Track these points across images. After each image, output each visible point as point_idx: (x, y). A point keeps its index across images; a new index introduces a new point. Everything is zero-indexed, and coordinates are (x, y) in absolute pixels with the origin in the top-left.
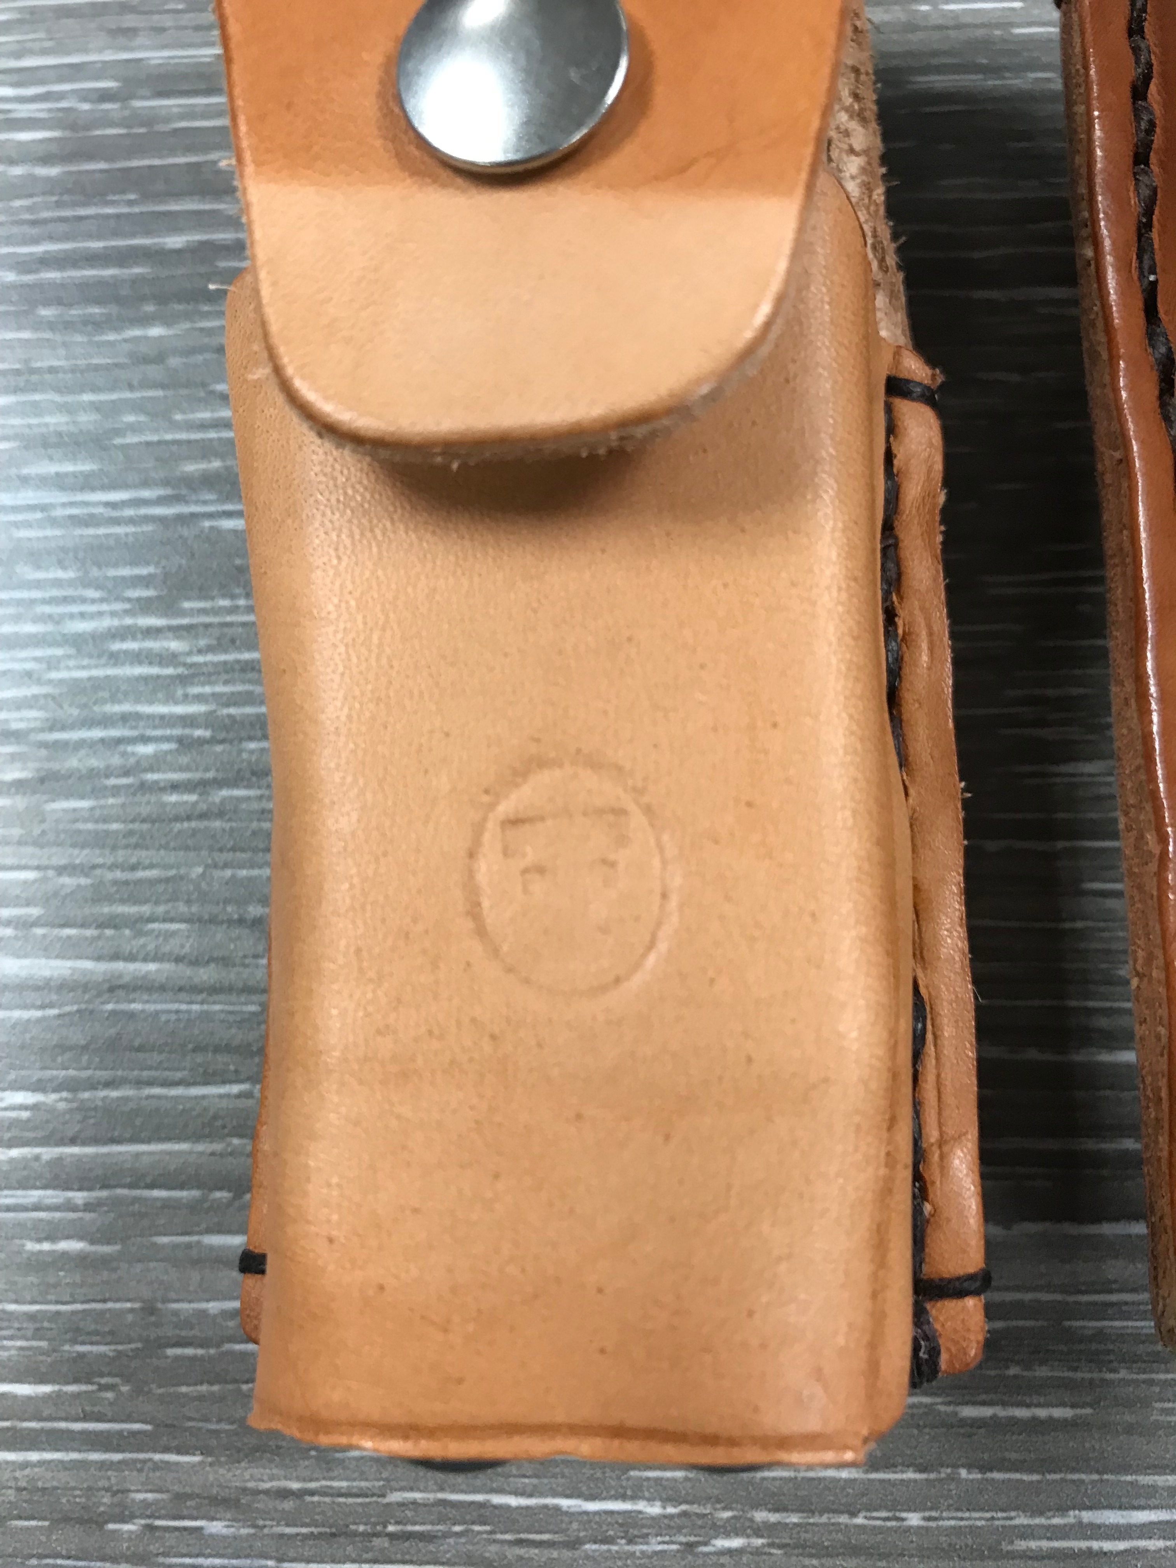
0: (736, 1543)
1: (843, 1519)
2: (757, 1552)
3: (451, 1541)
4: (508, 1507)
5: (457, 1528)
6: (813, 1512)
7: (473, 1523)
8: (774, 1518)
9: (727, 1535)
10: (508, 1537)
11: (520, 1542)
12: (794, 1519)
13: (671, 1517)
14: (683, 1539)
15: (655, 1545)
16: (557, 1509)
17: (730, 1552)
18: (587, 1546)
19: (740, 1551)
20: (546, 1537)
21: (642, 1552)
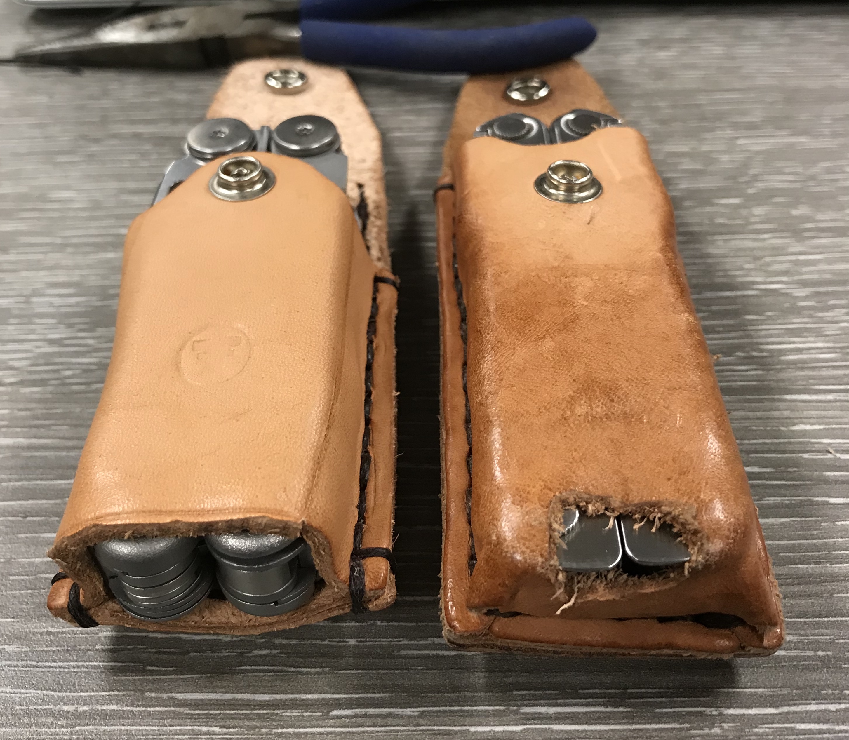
0: (264, 652)
1: (318, 642)
2: (274, 656)
3: (126, 652)
4: (156, 638)
5: (129, 647)
6: (304, 639)
7: (138, 645)
8: (284, 642)
9: (261, 649)
10: (154, 650)
11: (159, 653)
12: (294, 642)
13: (235, 641)
14: (239, 651)
15: (225, 653)
16: (180, 639)
17: (261, 656)
18: (191, 654)
19: (266, 656)
20: (172, 650)
21: (217, 656)
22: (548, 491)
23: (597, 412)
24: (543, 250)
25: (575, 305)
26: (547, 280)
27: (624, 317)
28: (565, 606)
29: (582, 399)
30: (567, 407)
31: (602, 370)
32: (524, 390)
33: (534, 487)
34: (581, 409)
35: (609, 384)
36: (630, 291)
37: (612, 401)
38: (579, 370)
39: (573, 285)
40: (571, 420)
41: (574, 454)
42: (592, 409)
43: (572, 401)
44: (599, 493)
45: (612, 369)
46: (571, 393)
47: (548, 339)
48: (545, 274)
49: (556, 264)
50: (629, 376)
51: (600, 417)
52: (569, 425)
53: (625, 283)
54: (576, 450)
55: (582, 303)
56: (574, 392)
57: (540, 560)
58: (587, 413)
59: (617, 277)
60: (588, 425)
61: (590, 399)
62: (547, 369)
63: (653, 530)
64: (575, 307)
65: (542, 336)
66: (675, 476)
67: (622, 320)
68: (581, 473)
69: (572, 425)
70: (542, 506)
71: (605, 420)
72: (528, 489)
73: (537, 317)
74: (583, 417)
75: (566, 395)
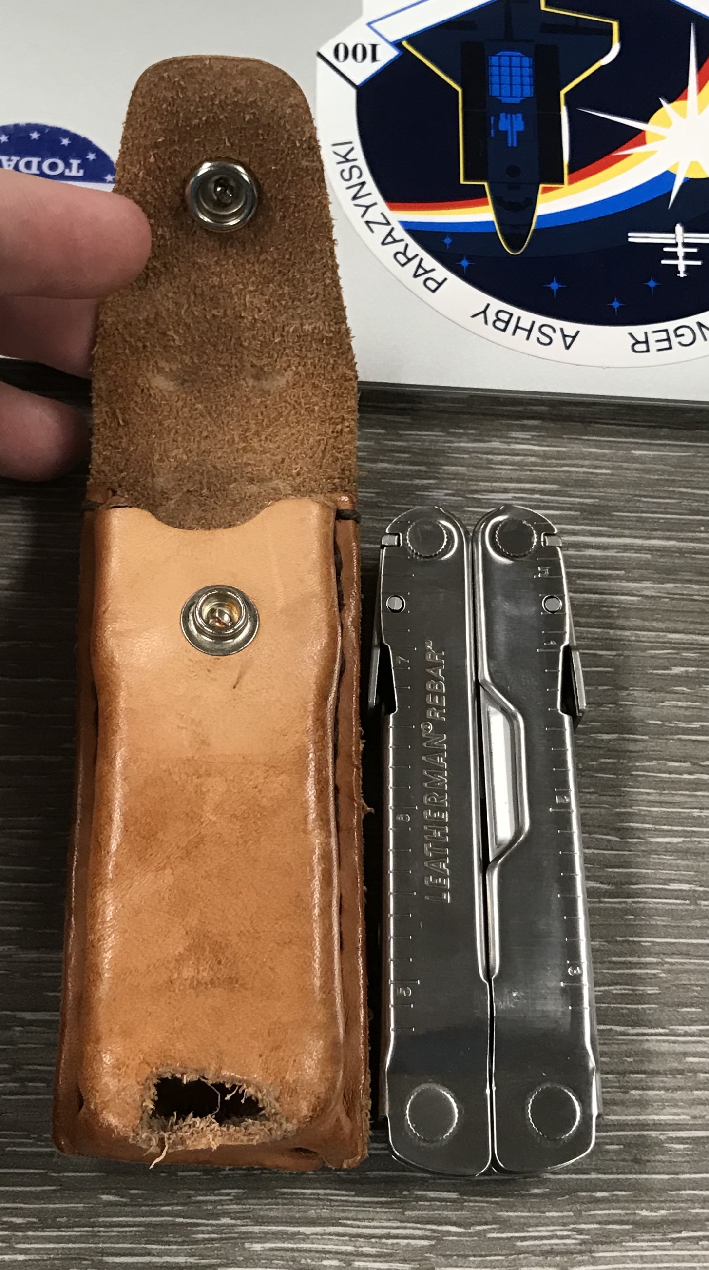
22: (146, 1066)
23: (203, 977)
24: (179, 727)
25: (202, 820)
26: (177, 779)
27: (250, 840)
28: (157, 1160)
29: (190, 960)
30: (175, 968)
31: (216, 920)
32: (136, 938)
33: (133, 1060)
34: (188, 973)
35: (220, 939)
36: (264, 800)
37: (219, 963)
38: (193, 921)
39: (204, 790)
40: (178, 983)
41: (176, 1023)
42: (198, 972)
43: (180, 960)
44: (195, 1067)
45: (227, 918)
46: (181, 950)
47: (168, 871)
48: (176, 770)
49: (190, 755)
50: (242, 929)
51: (206, 983)
52: (174, 991)
53: (260, 787)
54: (177, 1019)
55: (211, 817)
56: (185, 949)
57: (132, 1134)
58: (193, 977)
59: (252, 777)
60: (193, 991)
61: (198, 959)
62: (162, 914)
63: (243, 1101)
64: (202, 823)
65: (162, 865)
66: (267, 1052)
67: (249, 844)
68: (179, 1046)
69: (177, 991)
70: (138, 1083)
71: (209, 986)
72: (127, 1062)
73: (160, 835)
74: (189, 982)
75: (177, 953)
